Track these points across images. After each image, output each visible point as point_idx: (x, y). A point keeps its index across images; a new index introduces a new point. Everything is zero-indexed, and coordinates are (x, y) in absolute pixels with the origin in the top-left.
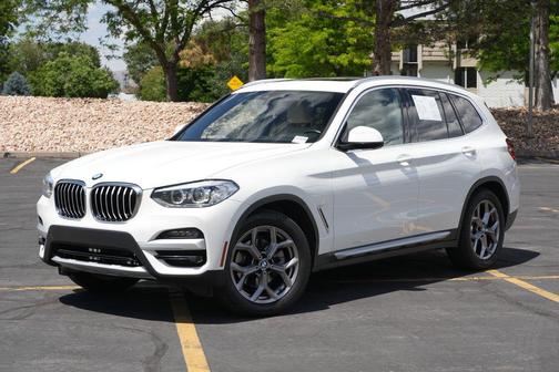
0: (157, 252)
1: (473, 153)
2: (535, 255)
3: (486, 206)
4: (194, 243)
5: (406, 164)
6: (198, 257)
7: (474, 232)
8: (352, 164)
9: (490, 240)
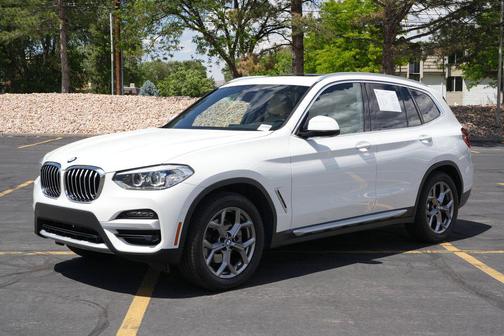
0: (118, 230)
1: (430, 140)
2: (487, 227)
3: (442, 188)
4: (149, 223)
5: (365, 150)
6: (154, 236)
7: (430, 210)
8: (311, 150)
9: (444, 216)
